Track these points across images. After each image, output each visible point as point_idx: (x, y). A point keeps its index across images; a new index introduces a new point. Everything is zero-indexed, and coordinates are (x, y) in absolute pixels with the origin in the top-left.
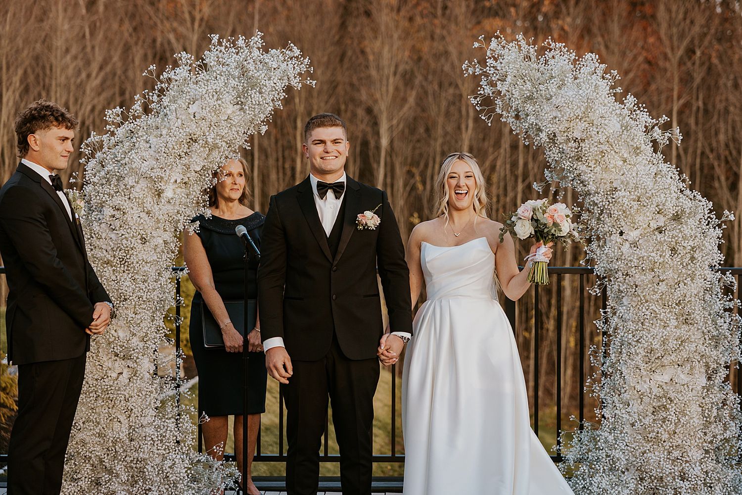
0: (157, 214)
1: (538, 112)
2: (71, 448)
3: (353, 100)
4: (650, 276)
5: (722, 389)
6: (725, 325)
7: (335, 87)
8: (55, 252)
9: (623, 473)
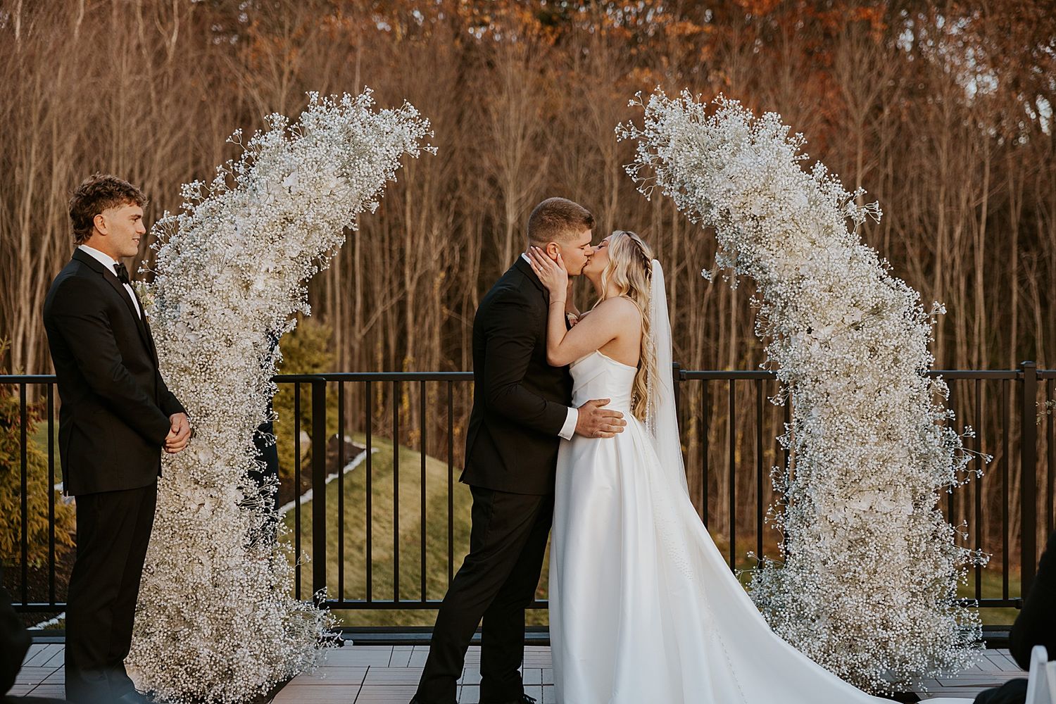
0: (245, 311)
1: (708, 183)
2: (141, 597)
3: (472, 168)
4: (844, 382)
5: (931, 518)
6: (936, 440)
7: (452, 153)
8: (119, 358)
9: (814, 621)
